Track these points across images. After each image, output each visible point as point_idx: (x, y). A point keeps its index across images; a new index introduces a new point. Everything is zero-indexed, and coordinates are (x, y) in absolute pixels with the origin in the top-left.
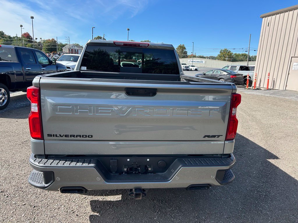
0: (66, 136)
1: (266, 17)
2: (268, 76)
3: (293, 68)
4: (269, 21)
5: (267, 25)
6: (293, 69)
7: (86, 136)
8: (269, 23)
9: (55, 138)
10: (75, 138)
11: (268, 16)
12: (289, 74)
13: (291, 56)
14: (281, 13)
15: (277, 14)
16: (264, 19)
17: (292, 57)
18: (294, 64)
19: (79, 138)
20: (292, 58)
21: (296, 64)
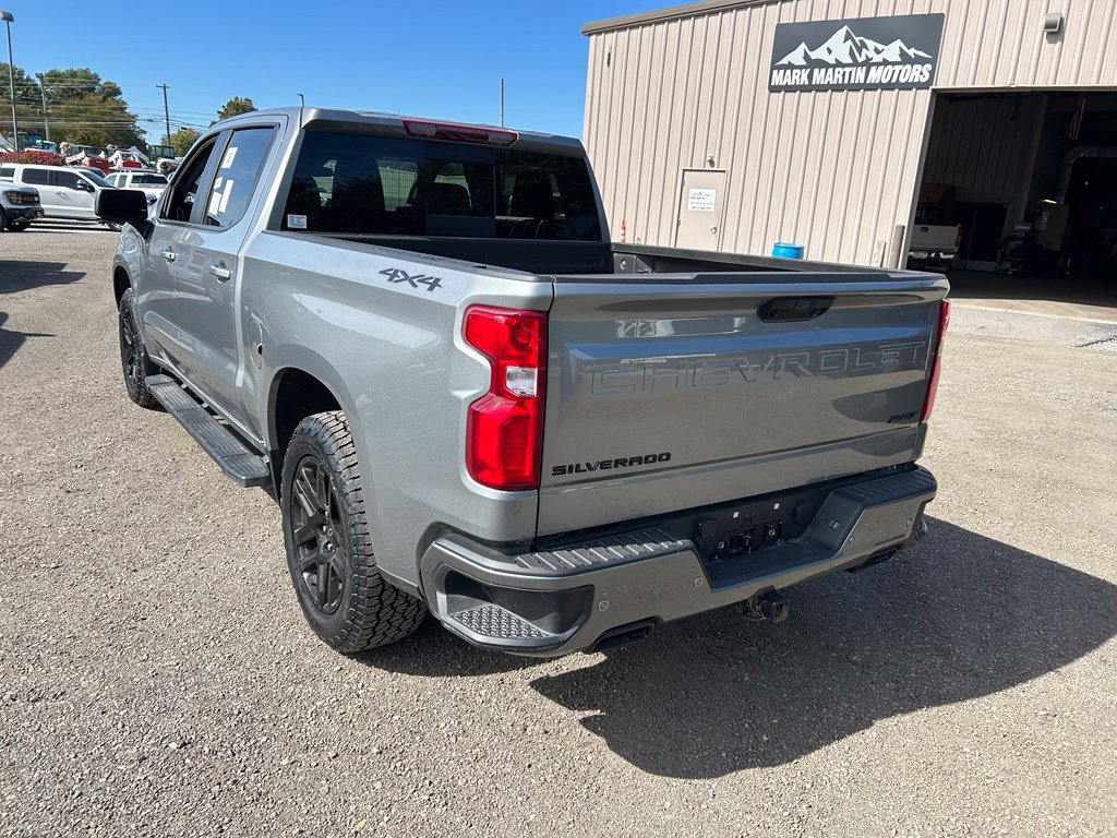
0: (604, 465)
1: (599, 33)
2: (622, 232)
3: (690, 206)
4: (611, 48)
5: (606, 60)
6: (690, 209)
7: (654, 456)
8: (609, 55)
9: (575, 476)
10: (629, 469)
11: (606, 32)
12: (678, 225)
13: (682, 167)
14: (644, 26)
15: (633, 26)
16: (593, 38)
17: (684, 170)
18: (693, 191)
19: (636, 467)
20: (686, 173)
21: (697, 191)
